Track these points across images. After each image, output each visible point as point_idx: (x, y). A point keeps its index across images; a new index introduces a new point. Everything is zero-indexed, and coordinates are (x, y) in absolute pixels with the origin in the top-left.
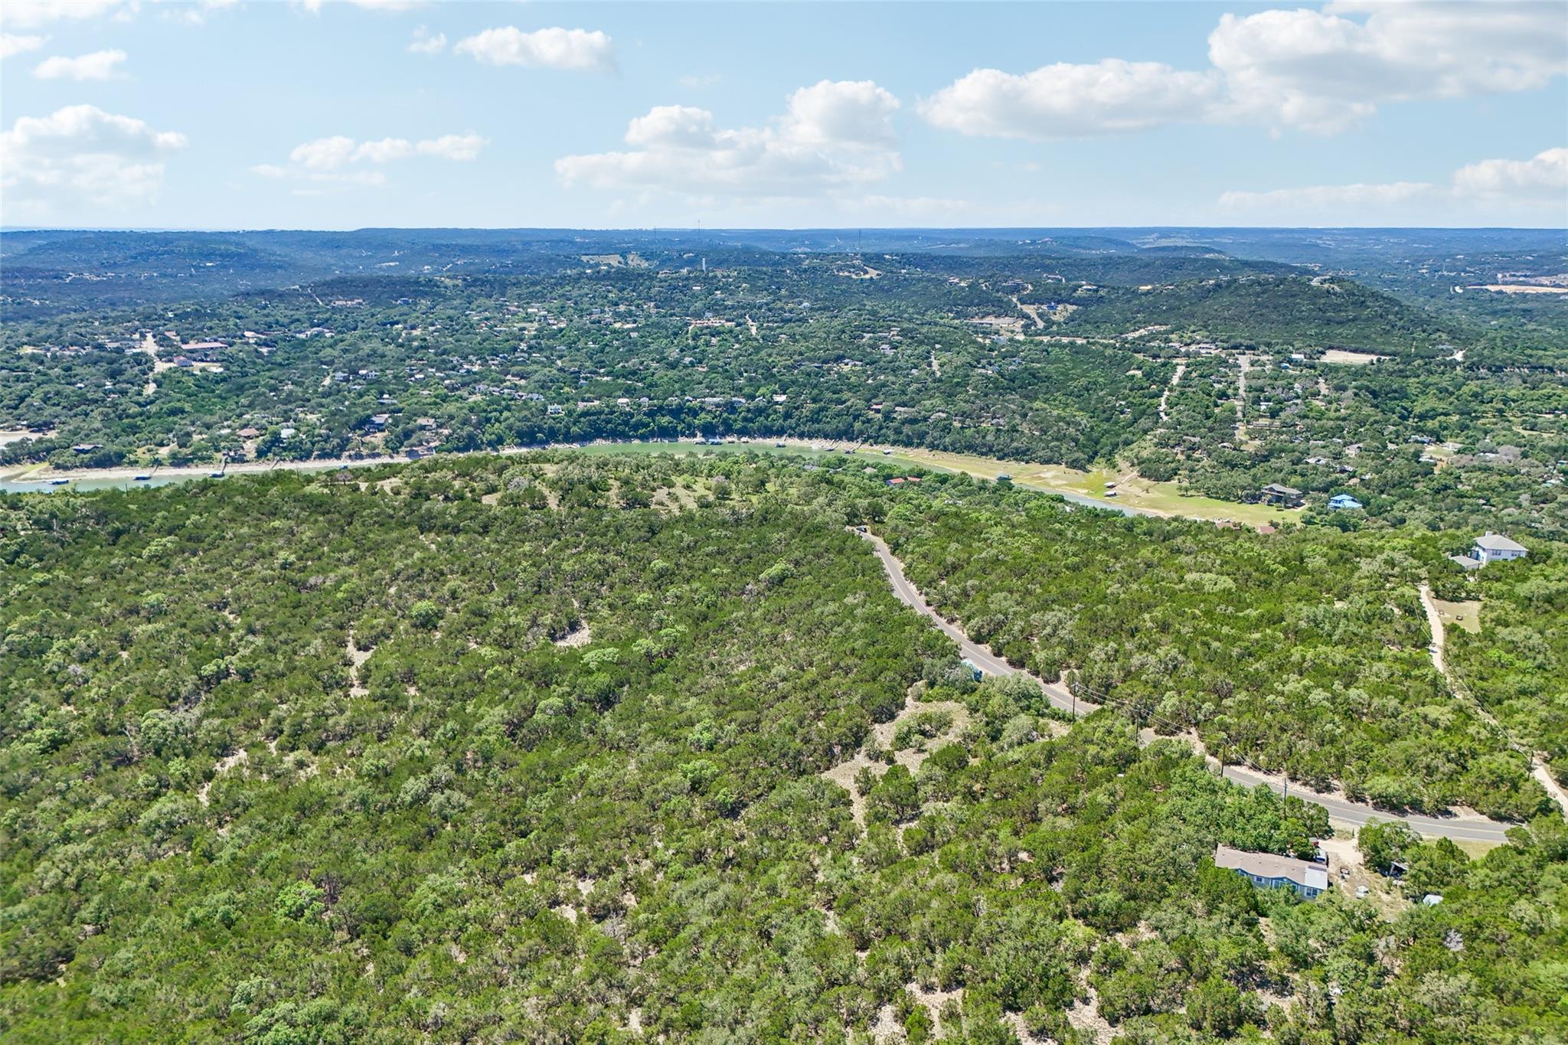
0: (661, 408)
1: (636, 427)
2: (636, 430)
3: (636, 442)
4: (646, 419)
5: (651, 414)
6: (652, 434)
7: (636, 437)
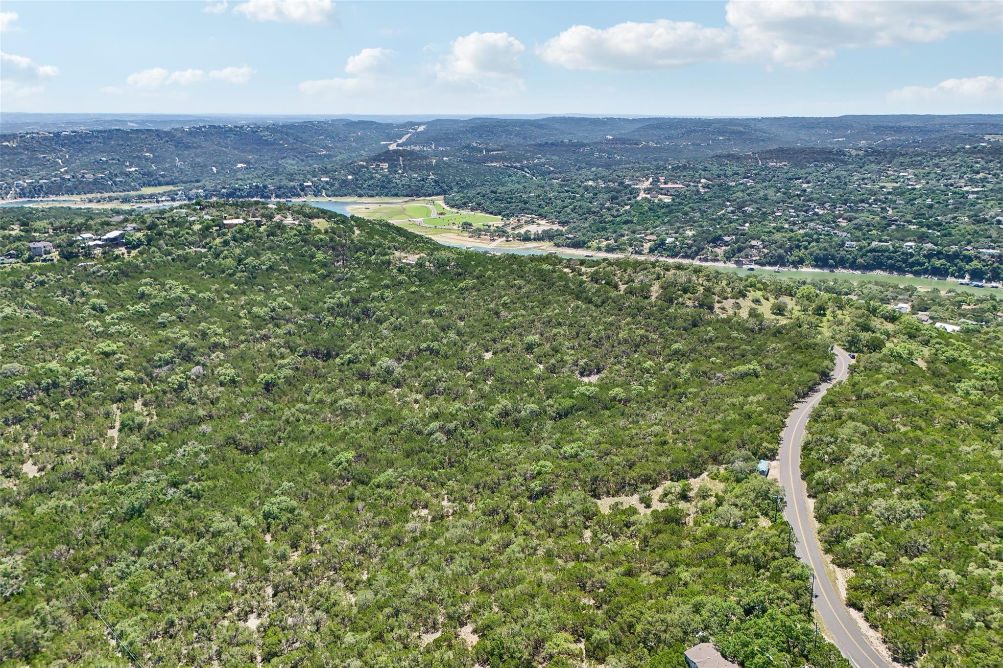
0: (939, 253)
1: (912, 265)
2: (911, 267)
3: (910, 276)
4: (923, 260)
5: (929, 256)
6: (925, 272)
7: (911, 272)
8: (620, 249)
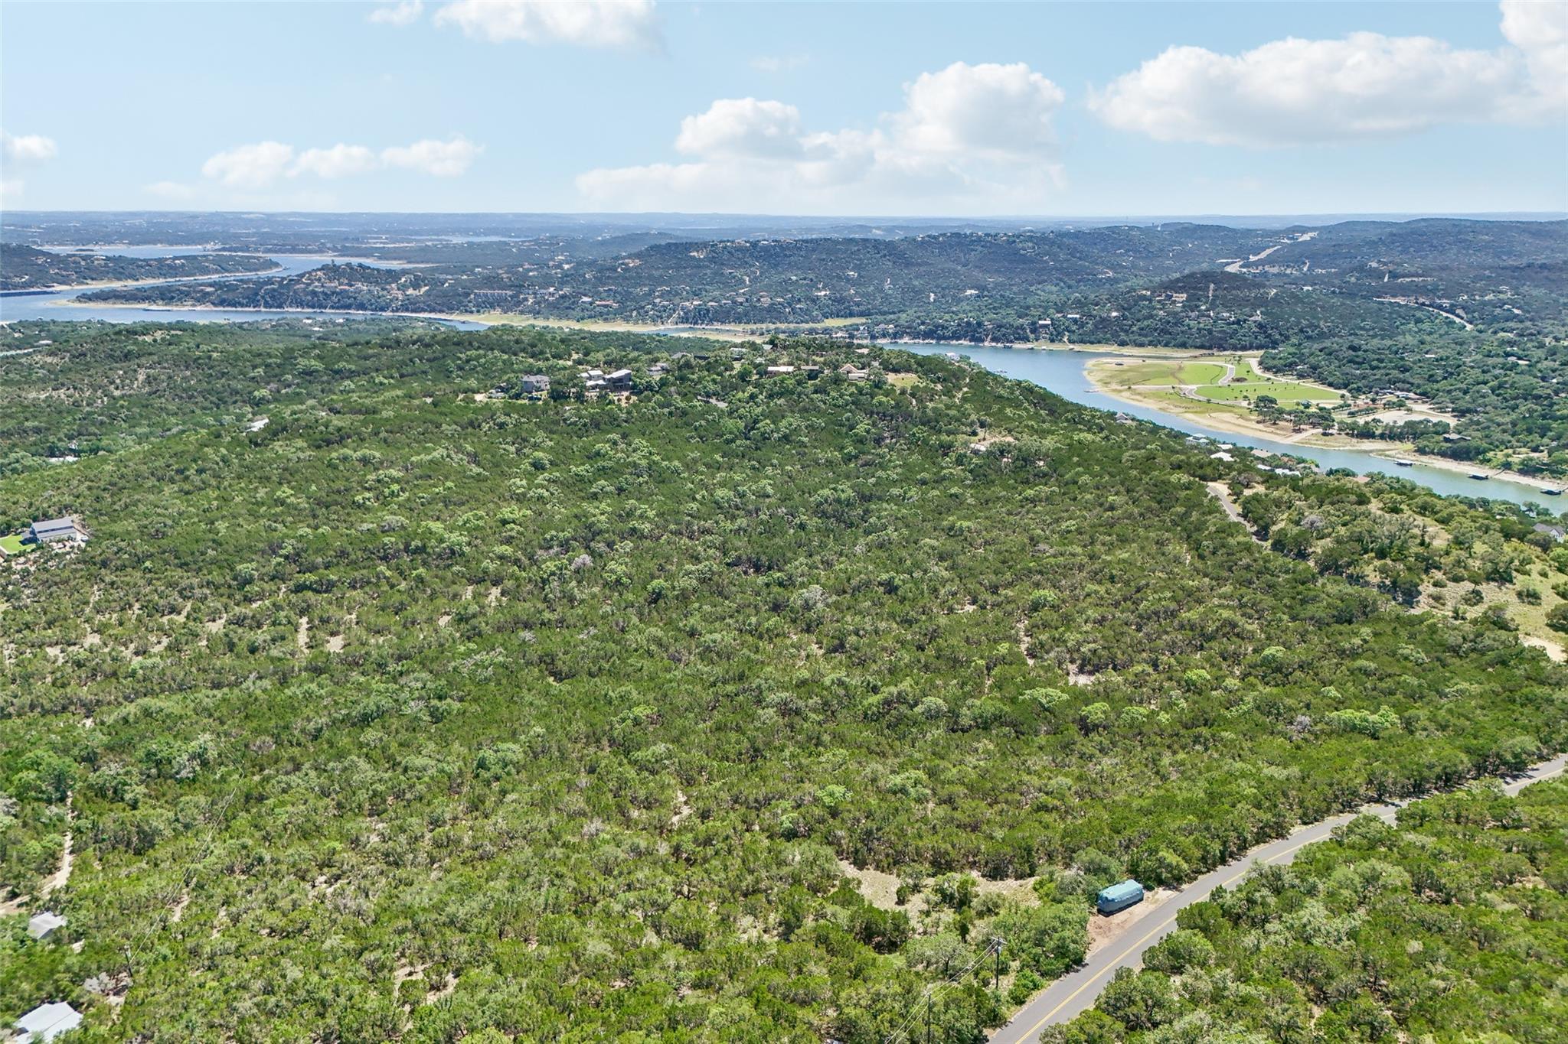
8: (1552, 472)
